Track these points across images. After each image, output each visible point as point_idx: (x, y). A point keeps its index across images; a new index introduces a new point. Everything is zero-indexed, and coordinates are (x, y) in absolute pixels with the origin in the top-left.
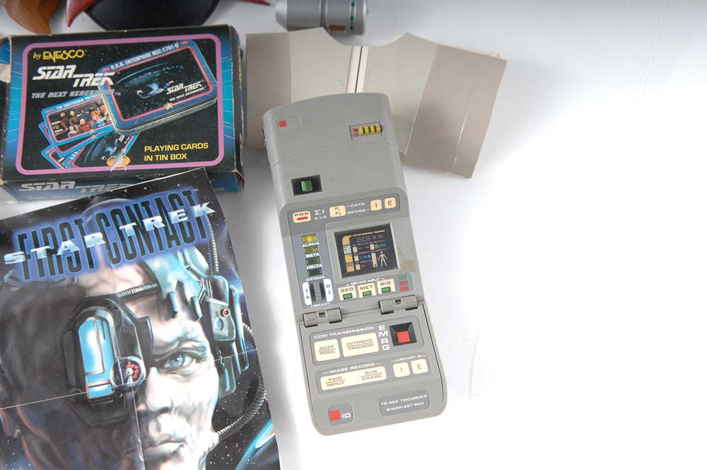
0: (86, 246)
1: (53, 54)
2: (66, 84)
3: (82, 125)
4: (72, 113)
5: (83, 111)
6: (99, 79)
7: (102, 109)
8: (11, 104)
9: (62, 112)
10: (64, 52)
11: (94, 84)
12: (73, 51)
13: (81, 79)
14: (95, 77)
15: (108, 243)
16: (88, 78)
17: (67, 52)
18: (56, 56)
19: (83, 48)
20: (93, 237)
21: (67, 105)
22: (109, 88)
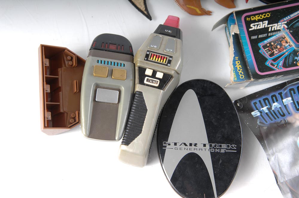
0: (284, 104)
1: (255, 17)
2: (265, 30)
3: (279, 49)
4: (272, 43)
5: (277, 42)
6: (280, 26)
7: (286, 40)
8: (243, 43)
9: (268, 43)
10: (261, 15)
11: (278, 29)
12: (265, 14)
13: (272, 27)
14: (278, 25)
15: (294, 102)
16: (275, 26)
17: (262, 15)
18: (257, 18)
19: (269, 12)
20: (287, 100)
21: (269, 40)
22: (286, 29)
